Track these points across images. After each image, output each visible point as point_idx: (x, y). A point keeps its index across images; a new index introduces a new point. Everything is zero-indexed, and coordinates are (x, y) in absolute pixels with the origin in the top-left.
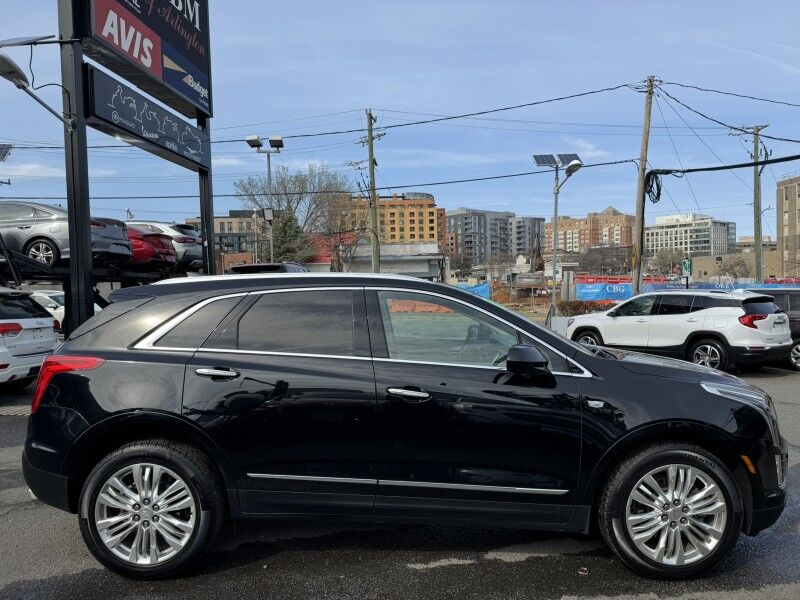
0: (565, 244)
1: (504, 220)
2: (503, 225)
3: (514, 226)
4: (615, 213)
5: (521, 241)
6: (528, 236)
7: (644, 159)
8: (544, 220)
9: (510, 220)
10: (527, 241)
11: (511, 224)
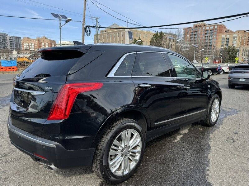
0: (29, 47)
1: (3, 36)
2: (3, 38)
3: (8, 39)
4: (46, 38)
5: (12, 45)
6: (14, 44)
7: (84, 22)
8: (20, 38)
9: (6, 36)
10: (14, 45)
11: (7, 38)
